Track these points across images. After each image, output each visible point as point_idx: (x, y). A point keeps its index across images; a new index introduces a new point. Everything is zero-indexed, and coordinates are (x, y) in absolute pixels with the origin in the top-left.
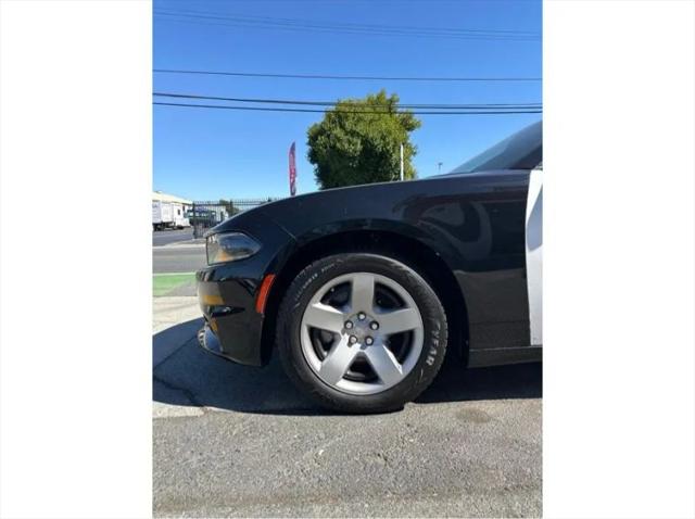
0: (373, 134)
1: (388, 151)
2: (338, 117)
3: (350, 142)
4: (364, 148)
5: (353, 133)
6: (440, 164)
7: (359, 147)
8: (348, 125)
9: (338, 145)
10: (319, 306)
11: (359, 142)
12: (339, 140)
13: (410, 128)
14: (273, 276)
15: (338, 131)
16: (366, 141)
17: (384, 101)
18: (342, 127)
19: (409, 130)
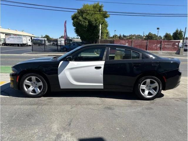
0: (92, 19)
1: (97, 26)
2: (81, 12)
3: (84, 22)
4: (89, 24)
5: (85, 19)
6: (115, 31)
7: (87, 24)
8: (84, 16)
9: (80, 22)
10: (27, 81)
11: (87, 22)
12: (81, 21)
13: (106, 17)
14: (19, 76)
15: (80, 18)
16: (90, 22)
17: (98, 7)
18: (82, 16)
19: (106, 18)
